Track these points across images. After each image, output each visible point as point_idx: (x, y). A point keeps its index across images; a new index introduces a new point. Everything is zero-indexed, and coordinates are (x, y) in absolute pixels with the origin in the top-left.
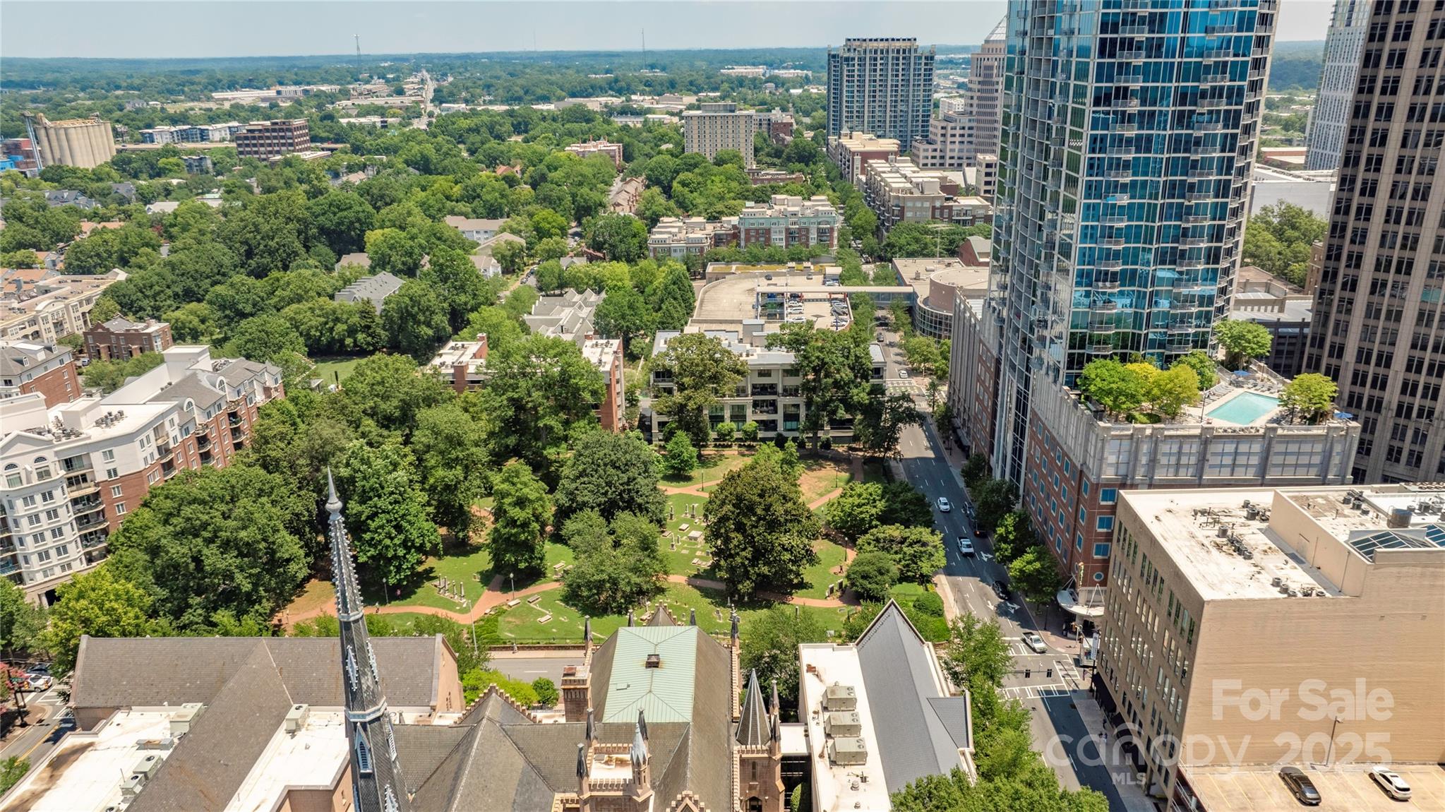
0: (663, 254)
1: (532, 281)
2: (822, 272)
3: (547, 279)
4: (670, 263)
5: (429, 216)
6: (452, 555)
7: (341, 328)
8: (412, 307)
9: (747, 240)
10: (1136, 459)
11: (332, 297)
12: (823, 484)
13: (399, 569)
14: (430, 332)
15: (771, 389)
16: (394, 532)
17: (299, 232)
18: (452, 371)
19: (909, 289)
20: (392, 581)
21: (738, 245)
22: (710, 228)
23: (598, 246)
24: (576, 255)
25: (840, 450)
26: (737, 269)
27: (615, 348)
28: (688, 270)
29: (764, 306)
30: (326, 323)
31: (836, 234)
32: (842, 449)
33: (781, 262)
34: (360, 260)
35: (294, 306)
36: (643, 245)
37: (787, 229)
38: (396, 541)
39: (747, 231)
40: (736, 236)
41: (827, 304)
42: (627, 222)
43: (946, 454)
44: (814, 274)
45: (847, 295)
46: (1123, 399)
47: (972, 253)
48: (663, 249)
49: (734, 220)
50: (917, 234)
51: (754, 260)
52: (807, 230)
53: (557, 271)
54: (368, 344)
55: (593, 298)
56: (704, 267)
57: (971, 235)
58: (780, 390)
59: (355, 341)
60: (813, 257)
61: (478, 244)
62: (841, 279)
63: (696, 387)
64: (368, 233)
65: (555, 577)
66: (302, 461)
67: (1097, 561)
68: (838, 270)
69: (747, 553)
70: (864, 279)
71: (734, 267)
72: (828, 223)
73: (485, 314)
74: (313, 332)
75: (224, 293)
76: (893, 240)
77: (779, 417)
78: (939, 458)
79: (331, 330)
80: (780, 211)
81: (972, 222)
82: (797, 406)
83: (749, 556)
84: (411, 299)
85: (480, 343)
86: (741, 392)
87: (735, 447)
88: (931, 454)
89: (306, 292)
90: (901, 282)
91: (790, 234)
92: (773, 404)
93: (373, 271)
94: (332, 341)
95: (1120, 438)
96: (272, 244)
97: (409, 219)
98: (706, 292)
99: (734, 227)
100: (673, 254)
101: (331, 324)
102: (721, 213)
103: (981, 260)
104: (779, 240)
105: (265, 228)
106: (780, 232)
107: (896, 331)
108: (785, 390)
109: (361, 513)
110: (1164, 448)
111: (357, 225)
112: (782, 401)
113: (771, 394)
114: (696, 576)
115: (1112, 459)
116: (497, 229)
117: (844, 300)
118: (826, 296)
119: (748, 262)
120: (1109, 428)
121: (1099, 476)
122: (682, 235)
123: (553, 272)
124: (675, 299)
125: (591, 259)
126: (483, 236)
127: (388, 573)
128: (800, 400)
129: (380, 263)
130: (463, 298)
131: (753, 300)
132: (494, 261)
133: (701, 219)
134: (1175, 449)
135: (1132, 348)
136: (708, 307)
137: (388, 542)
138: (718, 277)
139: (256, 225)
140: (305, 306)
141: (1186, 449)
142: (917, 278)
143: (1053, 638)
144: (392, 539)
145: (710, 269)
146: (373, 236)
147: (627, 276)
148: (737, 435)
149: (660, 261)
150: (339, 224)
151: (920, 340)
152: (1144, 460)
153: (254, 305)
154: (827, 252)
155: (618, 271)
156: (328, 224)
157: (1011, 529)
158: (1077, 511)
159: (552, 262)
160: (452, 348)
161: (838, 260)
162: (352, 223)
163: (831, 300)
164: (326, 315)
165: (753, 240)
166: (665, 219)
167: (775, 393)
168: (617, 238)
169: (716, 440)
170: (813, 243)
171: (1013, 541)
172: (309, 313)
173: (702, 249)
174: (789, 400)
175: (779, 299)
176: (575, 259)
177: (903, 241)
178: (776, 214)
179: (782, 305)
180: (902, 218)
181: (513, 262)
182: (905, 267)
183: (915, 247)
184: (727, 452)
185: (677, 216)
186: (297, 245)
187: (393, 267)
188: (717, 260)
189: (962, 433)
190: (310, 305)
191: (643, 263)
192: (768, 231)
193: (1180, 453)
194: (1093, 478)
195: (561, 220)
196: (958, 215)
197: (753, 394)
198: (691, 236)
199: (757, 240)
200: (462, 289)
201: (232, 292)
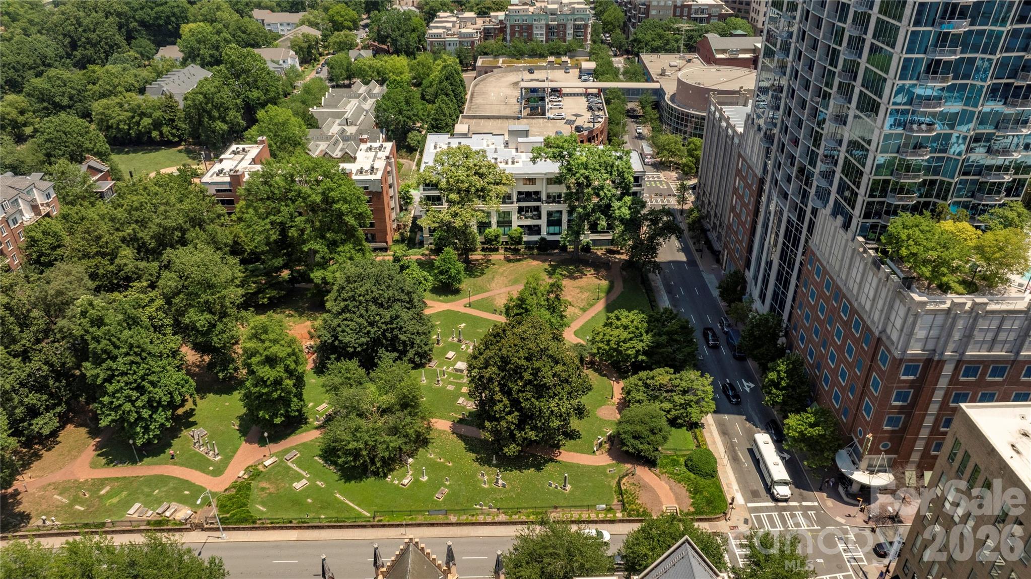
0: (440, 47)
1: (324, 74)
2: (578, 66)
3: (337, 71)
4: (445, 56)
5: (237, 11)
6: (216, 393)
7: (146, 121)
8: (206, 104)
9: (512, 35)
10: (950, 335)
11: (142, 91)
12: (585, 295)
13: (146, 429)
14: (225, 127)
15: (533, 196)
16: (135, 394)
17: (120, 27)
18: (228, 179)
19: (656, 86)
20: (139, 442)
21: (504, 39)
22: (480, 22)
23: (382, 39)
24: (363, 48)
25: (599, 253)
26: (504, 62)
27: (387, 152)
28: (461, 62)
29: (528, 100)
30: (133, 117)
31: (589, 30)
32: (600, 252)
33: (542, 56)
34: (173, 53)
35: (104, 101)
36: (421, 39)
37: (547, 26)
38: (139, 403)
39: (512, 27)
40: (502, 30)
41: (584, 99)
42: (407, 16)
43: (697, 256)
44: (571, 68)
45: (601, 90)
46: (944, 270)
47: (709, 49)
48: (439, 43)
49: (501, 15)
50: (661, 31)
51: (518, 54)
52: (565, 26)
53: (345, 63)
54: (173, 135)
55: (377, 89)
56: (475, 61)
57: (707, 32)
58: (544, 197)
59: (161, 134)
60: (570, 51)
61: (280, 36)
62: (596, 74)
63: (461, 202)
64: (183, 26)
65: (316, 423)
66: (35, 313)
67: (887, 431)
68: (592, 65)
69: (513, 418)
70: (614, 75)
71: (501, 60)
72: (582, 20)
73: (272, 113)
74: (121, 126)
75: (40, 86)
76: (640, 36)
77: (543, 222)
78: (691, 262)
79: (138, 124)
80: (541, 8)
81: (708, 20)
82: (560, 212)
83: (516, 422)
84: (205, 97)
85: (261, 147)
86: (507, 199)
87: (501, 251)
88: (682, 257)
89: (115, 87)
90: (649, 79)
91: (549, 28)
92: (537, 209)
93: (184, 63)
94: (140, 135)
95: (935, 313)
96: (94, 37)
97: (218, 13)
98: (475, 85)
99: (501, 22)
100: (448, 48)
101: (137, 118)
102: (490, 9)
103: (718, 56)
104: (540, 34)
105: (86, 21)
106: (541, 28)
107: (644, 123)
108: (549, 197)
109: (97, 376)
110: (982, 324)
111: (173, 19)
112: (546, 208)
113: (535, 200)
114: (461, 421)
115: (920, 334)
116: (297, 21)
117: (597, 95)
118: (583, 91)
119: (513, 56)
120: (925, 303)
121: (904, 352)
122: (455, 30)
123: (342, 65)
124: (447, 95)
125: (377, 52)
126: (285, 28)
127: (134, 436)
128: (564, 207)
129: (191, 56)
130: (255, 94)
131: (517, 93)
132: (292, 53)
133: (472, 14)
134: (994, 325)
135: (938, 196)
136: (478, 100)
137: (128, 406)
138: (487, 70)
139: (78, 20)
140: (113, 101)
141: (1007, 325)
142: (663, 74)
143: (830, 503)
144: (133, 403)
145: (480, 62)
146: (185, 29)
147: (407, 69)
148: (502, 239)
149: (436, 55)
150: (156, 18)
151: (668, 137)
152: (957, 336)
153: (71, 98)
154: (582, 46)
155: (398, 65)
156: (147, 18)
157: (783, 375)
158: (868, 377)
159: (341, 55)
160: (234, 152)
161: (592, 55)
162: (168, 17)
163: (587, 95)
164: (133, 110)
165: (517, 35)
166: (441, 14)
167: (539, 200)
168: (397, 33)
169: (482, 243)
170: (569, 38)
171: (784, 388)
172: (117, 108)
173: (473, 42)
174: (553, 207)
175: (540, 94)
176: (362, 52)
177: (648, 38)
178: (537, 11)
179: (542, 99)
180: (647, 16)
181: (309, 53)
182: (653, 62)
183: (658, 43)
184: (494, 257)
185: (452, 11)
186: (119, 38)
187: (203, 59)
188: (486, 54)
189: (713, 235)
190: (118, 100)
191: (421, 57)
192: (530, 27)
193: (999, 328)
194: (897, 354)
195: (353, 14)
196: (696, 13)
197: (519, 200)
198: (464, 30)
199: (521, 35)
200: (254, 85)
201: (47, 86)
